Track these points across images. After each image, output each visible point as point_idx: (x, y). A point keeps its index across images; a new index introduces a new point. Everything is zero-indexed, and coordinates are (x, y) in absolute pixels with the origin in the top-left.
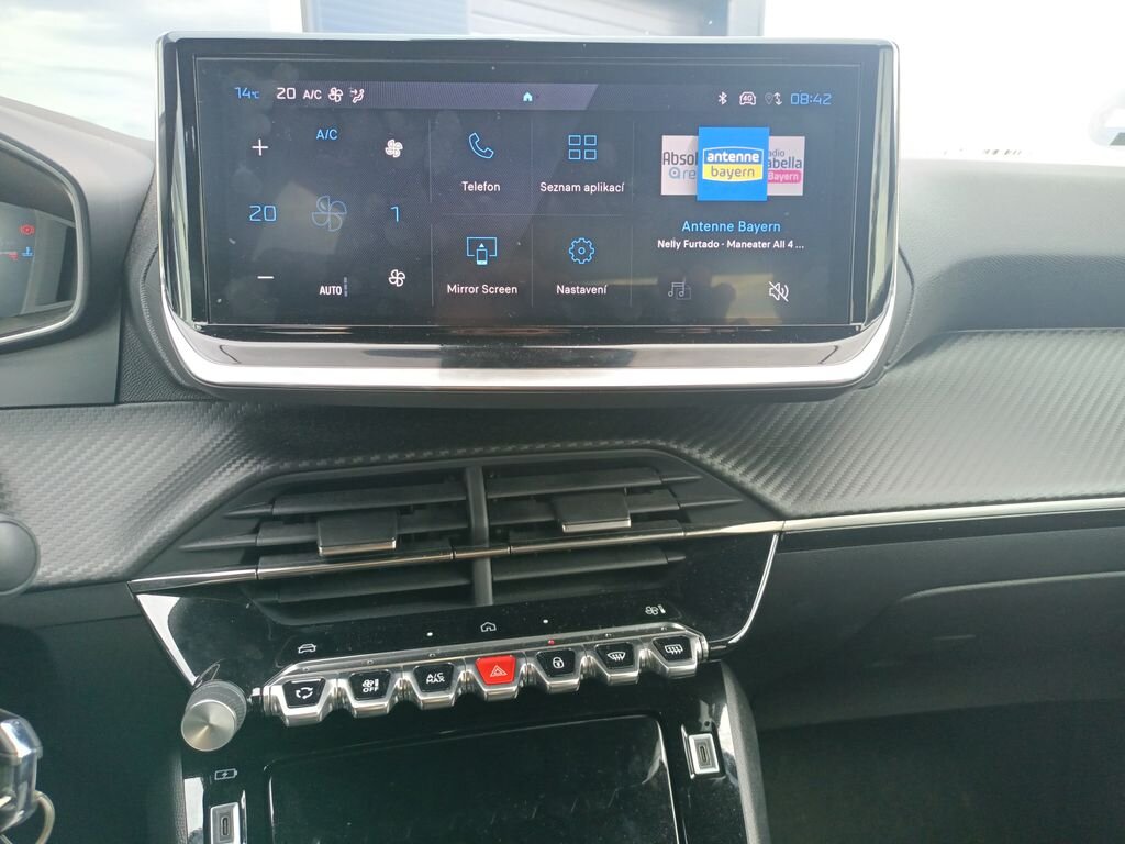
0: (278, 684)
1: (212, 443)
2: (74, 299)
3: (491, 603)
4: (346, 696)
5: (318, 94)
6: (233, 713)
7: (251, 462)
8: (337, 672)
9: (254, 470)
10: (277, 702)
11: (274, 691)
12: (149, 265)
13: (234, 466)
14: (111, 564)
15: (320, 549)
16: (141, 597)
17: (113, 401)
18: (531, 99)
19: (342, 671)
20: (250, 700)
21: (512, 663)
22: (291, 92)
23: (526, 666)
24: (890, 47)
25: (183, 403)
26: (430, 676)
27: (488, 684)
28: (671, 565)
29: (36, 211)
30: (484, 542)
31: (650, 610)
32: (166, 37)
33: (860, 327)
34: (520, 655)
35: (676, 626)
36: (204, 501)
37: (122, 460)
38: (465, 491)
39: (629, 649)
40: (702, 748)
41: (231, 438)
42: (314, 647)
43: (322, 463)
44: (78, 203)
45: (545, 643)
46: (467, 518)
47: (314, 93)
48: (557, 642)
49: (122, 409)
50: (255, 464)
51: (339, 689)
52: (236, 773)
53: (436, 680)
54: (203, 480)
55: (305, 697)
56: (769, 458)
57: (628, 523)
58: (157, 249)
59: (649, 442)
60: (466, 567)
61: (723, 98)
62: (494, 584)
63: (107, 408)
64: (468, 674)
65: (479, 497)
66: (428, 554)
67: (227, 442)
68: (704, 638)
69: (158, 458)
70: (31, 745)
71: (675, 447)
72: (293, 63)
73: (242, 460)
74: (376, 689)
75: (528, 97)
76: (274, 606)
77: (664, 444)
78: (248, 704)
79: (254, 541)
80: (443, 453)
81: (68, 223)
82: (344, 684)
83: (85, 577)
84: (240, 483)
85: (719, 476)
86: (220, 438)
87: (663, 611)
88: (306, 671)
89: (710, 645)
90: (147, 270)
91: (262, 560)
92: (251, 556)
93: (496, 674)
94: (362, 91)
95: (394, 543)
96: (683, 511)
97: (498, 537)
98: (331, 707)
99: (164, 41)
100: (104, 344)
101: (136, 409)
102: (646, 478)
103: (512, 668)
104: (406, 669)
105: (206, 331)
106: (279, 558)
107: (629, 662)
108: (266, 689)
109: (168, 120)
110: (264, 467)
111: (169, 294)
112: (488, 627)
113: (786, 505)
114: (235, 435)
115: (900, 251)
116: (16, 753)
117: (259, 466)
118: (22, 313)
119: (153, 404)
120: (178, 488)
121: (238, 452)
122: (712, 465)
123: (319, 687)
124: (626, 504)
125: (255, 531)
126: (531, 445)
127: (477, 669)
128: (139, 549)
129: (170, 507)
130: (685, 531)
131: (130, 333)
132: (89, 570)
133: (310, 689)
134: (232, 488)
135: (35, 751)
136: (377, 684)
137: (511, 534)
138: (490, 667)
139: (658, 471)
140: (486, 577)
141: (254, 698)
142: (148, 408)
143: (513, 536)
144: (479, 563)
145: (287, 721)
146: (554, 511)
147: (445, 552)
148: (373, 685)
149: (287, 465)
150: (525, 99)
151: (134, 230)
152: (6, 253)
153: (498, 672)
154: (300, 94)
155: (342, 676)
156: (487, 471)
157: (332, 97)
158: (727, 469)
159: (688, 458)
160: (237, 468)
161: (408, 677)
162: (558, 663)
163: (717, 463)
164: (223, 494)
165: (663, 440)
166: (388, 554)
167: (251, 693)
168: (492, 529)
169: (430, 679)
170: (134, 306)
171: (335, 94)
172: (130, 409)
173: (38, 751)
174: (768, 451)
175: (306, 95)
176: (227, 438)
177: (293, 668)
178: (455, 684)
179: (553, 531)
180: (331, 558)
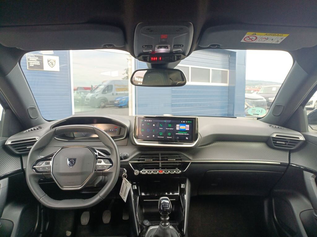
2: (125, 136)
3: (161, 166)
4: (147, 172)
6: (138, 173)
12: (132, 133)
14: (127, 160)
18: (165, 121)
21: (162, 171)
25: (132, 146)
26: (155, 172)
28: (179, 164)
30: (160, 161)
31: (176, 168)
33: (194, 142)
35: (178, 169)
36: (135, 155)
39: (173, 171)
43: (146, 152)
44: (127, 128)
45: (165, 170)
46: (159, 158)
52: (135, 183)
57: (175, 160)
59: (178, 152)
60: (159, 163)
61: (182, 122)
63: (126, 146)
65: (160, 156)
66: (155, 161)
69: (131, 151)
71: (180, 153)
76: (141, 165)
80: (157, 152)
85: (185, 156)
86: (136, 149)
88: (144, 170)
89: (181, 171)
92: (139, 160)
96: (181, 159)
97: (162, 160)
100: (126, 140)
101: (128, 146)
102: (177, 156)
104: (153, 171)
106: (141, 161)
110: (140, 152)
112: (160, 168)
113: (192, 159)
119: (130, 146)
120: (133, 154)
123: (145, 172)
124: (175, 158)
125: (139, 158)
126: (165, 151)
130: (181, 161)
131: (130, 139)
134: (138, 154)
138: (160, 172)
139: (179, 155)
140: (161, 164)
145: (143, 174)
146: (167, 158)
147: (157, 161)
148: (150, 172)
149: (142, 152)
156: (161, 154)
159: (182, 154)
162: (166, 172)
163: (185, 154)
166: (151, 161)
170: (130, 137)
171: (149, 121)
178: (157, 172)
179: (167, 160)
180: (146, 161)
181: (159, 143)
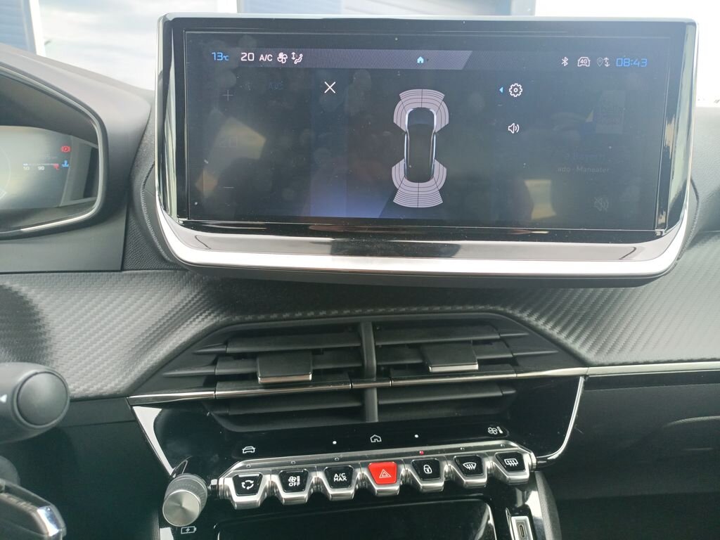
0: (229, 476)
1: (185, 300)
2: (96, 196)
3: (377, 421)
4: (276, 488)
5: (270, 58)
6: (198, 499)
7: (212, 315)
8: (270, 469)
9: (215, 321)
10: (229, 490)
11: (226, 482)
12: (147, 177)
13: (201, 317)
14: (116, 385)
15: (259, 379)
16: (135, 408)
17: (119, 269)
18: (422, 62)
19: (273, 468)
20: (210, 488)
21: (394, 468)
22: (251, 56)
23: (405, 470)
24: (694, 24)
25: (167, 271)
26: (336, 475)
27: (378, 484)
28: (504, 396)
29: (72, 137)
30: (372, 377)
31: (492, 431)
32: (165, 16)
33: (662, 232)
34: (400, 462)
35: (513, 444)
36: (180, 342)
37: (124, 310)
38: (360, 339)
39: (478, 460)
40: (521, 526)
41: (198, 297)
42: (254, 449)
43: (262, 317)
44: (100, 132)
45: (417, 453)
46: (362, 360)
47: (267, 57)
48: (426, 453)
49: (126, 274)
50: (215, 317)
51: (272, 482)
52: (195, 529)
53: (340, 479)
54: (180, 327)
55: (248, 488)
56: (576, 321)
57: (476, 367)
58: (154, 165)
59: (491, 308)
60: (360, 394)
61: (565, 62)
62: (380, 406)
63: (115, 273)
64: (363, 474)
65: (370, 344)
66: (333, 384)
67: (196, 299)
68: (532, 454)
69: (148, 309)
70: (58, 527)
71: (511, 312)
72: (252, 35)
73: (206, 314)
74: (298, 484)
75: (420, 60)
76: (226, 417)
77: (502, 309)
78: (208, 490)
79: (213, 371)
80: (346, 312)
81: (94, 146)
82: (275, 479)
83: (98, 394)
84: (205, 330)
85: (542, 334)
86: (191, 296)
87: (501, 432)
88: (248, 468)
89: (538, 460)
90: (146, 180)
91: (218, 384)
92: (211, 382)
93: (383, 477)
94: (301, 55)
95: (311, 376)
96: (514, 358)
97: (383, 373)
98: (266, 494)
99: (163, 20)
100: (115, 229)
101: (135, 275)
102: (488, 334)
103: (394, 472)
104: (319, 469)
105: (186, 225)
106: (231, 384)
107: (479, 471)
108: (221, 480)
109: (165, 75)
110: (221, 319)
111: (161, 198)
112: (376, 439)
113: (590, 356)
114: (201, 294)
115: (692, 181)
116: (48, 533)
117: (218, 318)
118: (60, 205)
119: (147, 271)
120: (161, 332)
121: (203, 308)
122: (537, 325)
123: (258, 480)
124: (474, 352)
125: (214, 363)
126: (407, 308)
127: (370, 472)
128: (135, 375)
129: (156, 346)
130: (517, 373)
131: (133, 222)
132: (101, 389)
133: (252, 482)
134: (199, 333)
135: (61, 530)
136: (299, 480)
137: (392, 372)
138: (379, 471)
139: (497, 329)
140: (374, 401)
141: (213, 486)
142: (142, 274)
143: (393, 373)
144: (369, 392)
145: (236, 506)
146: (423, 357)
147: (346, 383)
148: (296, 481)
149: (237, 318)
150: (418, 62)
151: (137, 151)
152: (52, 164)
153: (384, 475)
154: (257, 57)
155: (274, 472)
156: (374, 325)
157: (280, 59)
158: (547, 328)
159: (520, 320)
160: (203, 319)
161: (320, 475)
162: (428, 470)
163: (540, 324)
164: (194, 337)
165: (502, 306)
166: (306, 383)
167: (210, 483)
168: (378, 367)
169: (337, 478)
170: (137, 204)
171: (282, 57)
172: (131, 275)
173: (63, 530)
174: (575, 316)
175: (262, 58)
176: (196, 296)
177: (240, 464)
178: (354, 482)
179: (422, 370)
180: (267, 386)
181: (337, 250)
